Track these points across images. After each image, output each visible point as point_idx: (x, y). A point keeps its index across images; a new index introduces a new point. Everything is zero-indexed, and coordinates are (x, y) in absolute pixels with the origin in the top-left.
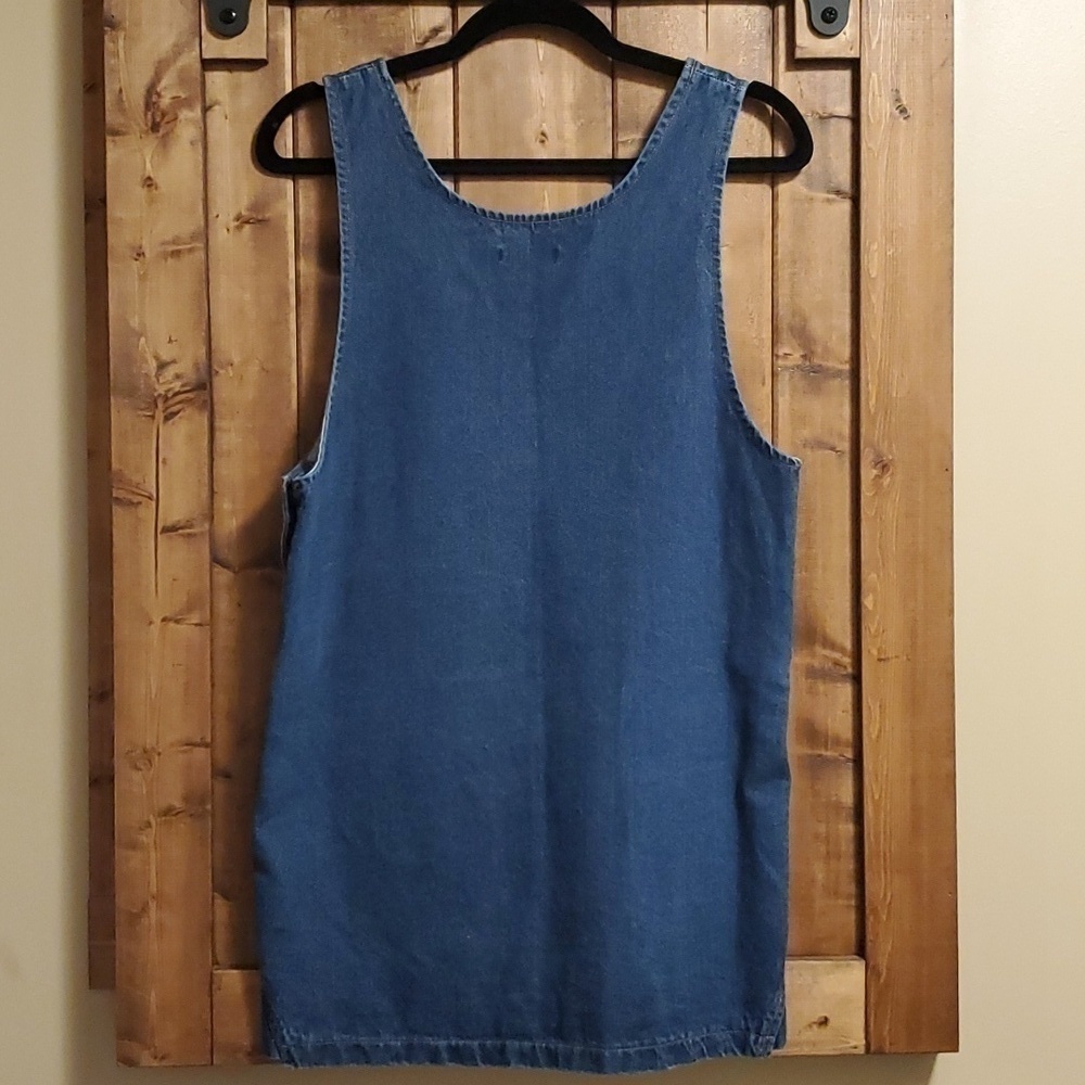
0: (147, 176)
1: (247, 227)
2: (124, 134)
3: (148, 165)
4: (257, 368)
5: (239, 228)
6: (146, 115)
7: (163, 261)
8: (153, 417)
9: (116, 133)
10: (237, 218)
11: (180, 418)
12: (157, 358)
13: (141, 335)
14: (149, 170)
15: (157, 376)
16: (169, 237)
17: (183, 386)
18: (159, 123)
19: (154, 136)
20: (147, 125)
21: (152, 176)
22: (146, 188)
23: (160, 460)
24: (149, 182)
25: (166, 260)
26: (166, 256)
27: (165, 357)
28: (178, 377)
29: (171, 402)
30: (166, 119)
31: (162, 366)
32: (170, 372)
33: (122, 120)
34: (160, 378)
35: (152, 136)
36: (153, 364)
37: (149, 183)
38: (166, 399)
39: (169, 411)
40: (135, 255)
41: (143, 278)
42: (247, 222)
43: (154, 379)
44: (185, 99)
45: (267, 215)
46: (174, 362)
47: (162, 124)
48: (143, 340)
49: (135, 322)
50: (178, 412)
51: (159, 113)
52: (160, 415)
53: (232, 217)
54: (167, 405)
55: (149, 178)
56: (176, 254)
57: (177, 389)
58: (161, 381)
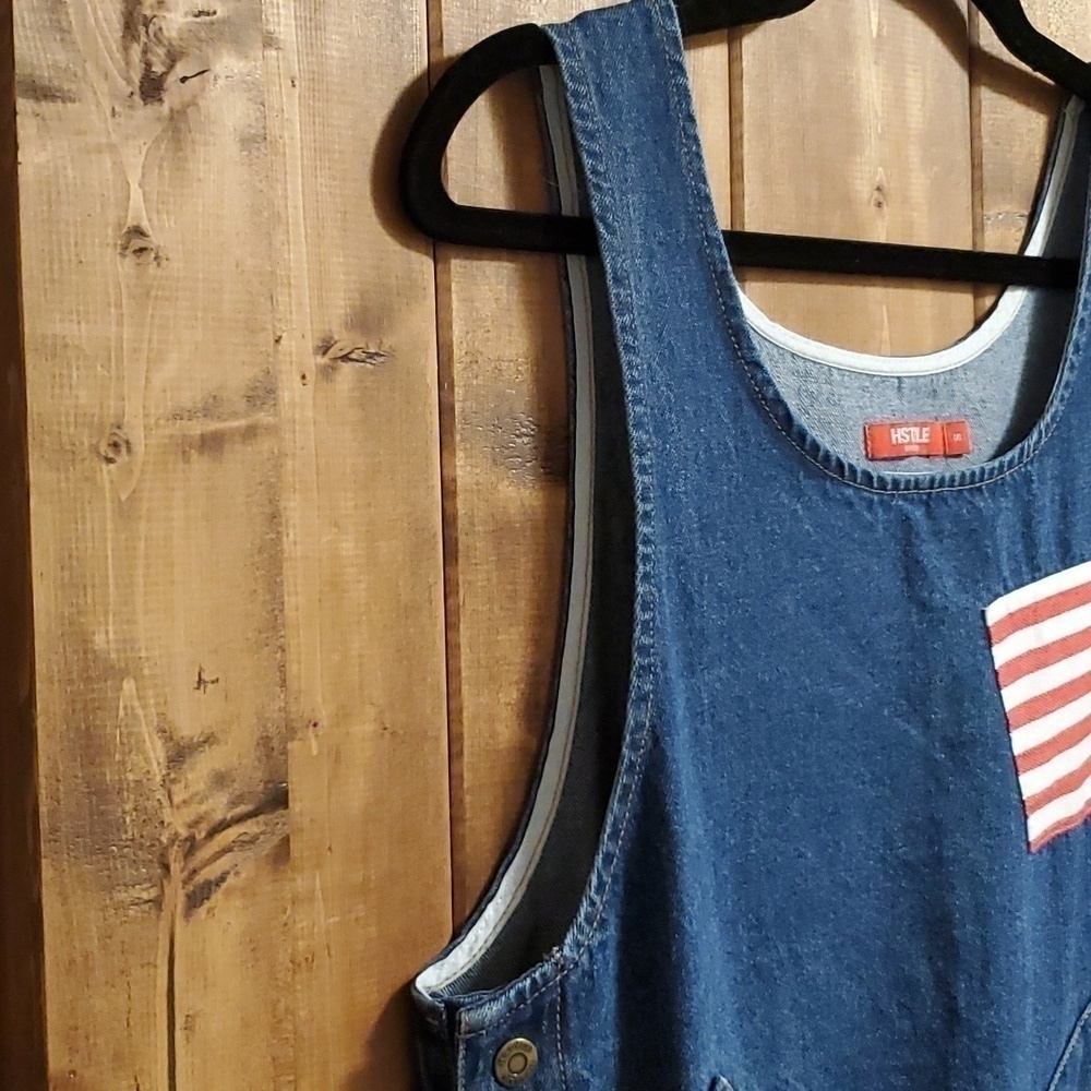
0: (130, 222)
1: (346, 367)
2: (66, 98)
3: (136, 193)
4: (369, 727)
5: (327, 373)
6: (126, 49)
7: (181, 465)
8: (157, 903)
9: (44, 93)
10: (325, 348)
11: (227, 894)
12: (166, 733)
13: (122, 674)
14: (138, 213)
15: (167, 783)
16: (189, 397)
17: (233, 804)
18: (161, 79)
19: (151, 110)
20: (129, 81)
21: (145, 225)
22: (130, 260)
23: (179, 1021)
24: (135, 241)
25: (187, 459)
26: (185, 448)
27: (187, 729)
28: (220, 780)
29: (204, 853)
30: (181, 69)
31: (179, 755)
32: (198, 772)
33: (61, 57)
34: (175, 788)
35: (143, 112)
36: (157, 752)
37: (137, 243)
38: (191, 846)
39: (200, 878)
40: (104, 448)
41: (127, 512)
42: (346, 358)
43: (160, 794)
44: (224, 21)
45: (388, 342)
46: (209, 740)
47: (172, 79)
48: (129, 686)
49: (104, 639)
50: (222, 879)
51: (161, 51)
52: (176, 895)
53: (310, 345)
54: (191, 866)
55: (138, 232)
56: (212, 444)
57: (218, 816)
58: (177, 799)
